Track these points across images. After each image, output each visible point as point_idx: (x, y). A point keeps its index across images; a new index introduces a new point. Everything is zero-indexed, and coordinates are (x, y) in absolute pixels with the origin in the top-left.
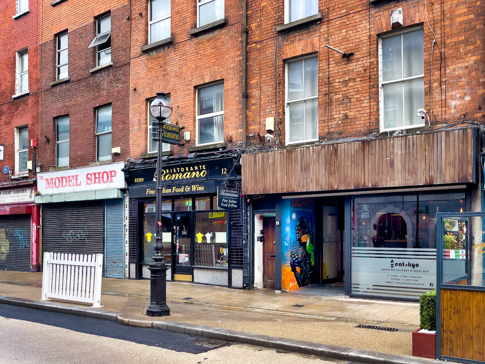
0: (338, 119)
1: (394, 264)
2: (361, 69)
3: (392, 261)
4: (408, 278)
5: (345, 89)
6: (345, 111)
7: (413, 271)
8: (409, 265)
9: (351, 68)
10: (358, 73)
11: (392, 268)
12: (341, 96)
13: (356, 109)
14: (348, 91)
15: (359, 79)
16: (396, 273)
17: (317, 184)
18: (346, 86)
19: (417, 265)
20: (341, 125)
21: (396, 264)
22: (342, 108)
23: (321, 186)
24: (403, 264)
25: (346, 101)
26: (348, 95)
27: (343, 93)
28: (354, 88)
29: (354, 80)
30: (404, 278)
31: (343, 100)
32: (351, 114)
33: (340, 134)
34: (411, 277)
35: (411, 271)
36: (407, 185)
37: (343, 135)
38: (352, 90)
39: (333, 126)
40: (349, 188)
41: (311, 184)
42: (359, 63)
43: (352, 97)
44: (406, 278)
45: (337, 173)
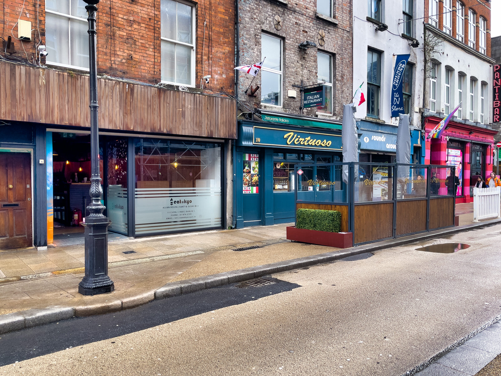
0: (122, 57)
1: (173, 202)
2: (146, 16)
3: (172, 200)
4: (184, 213)
5: (130, 28)
6: (130, 52)
7: (187, 207)
8: (185, 202)
9: (135, 10)
10: (143, 19)
11: (172, 206)
12: (125, 34)
13: (142, 54)
14: (132, 33)
15: (143, 25)
16: (175, 210)
17: (110, 122)
18: (131, 26)
19: (191, 201)
20: (126, 64)
21: (175, 202)
22: (126, 47)
23: (115, 124)
24: (180, 201)
25: (130, 41)
26: (133, 36)
27: (127, 32)
28: (139, 31)
29: (139, 23)
30: (181, 213)
31: (128, 39)
32: (136, 57)
33: (124, 73)
34: (186, 212)
35: (186, 207)
36: (194, 135)
37: (128, 75)
38: (137, 33)
39: (117, 63)
40: (145, 131)
41: (102, 120)
42: (144, 9)
43: (137, 40)
44: (182, 213)
45: (133, 114)
